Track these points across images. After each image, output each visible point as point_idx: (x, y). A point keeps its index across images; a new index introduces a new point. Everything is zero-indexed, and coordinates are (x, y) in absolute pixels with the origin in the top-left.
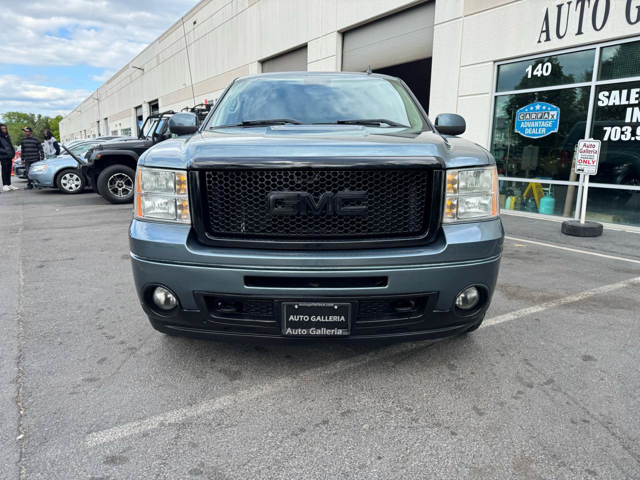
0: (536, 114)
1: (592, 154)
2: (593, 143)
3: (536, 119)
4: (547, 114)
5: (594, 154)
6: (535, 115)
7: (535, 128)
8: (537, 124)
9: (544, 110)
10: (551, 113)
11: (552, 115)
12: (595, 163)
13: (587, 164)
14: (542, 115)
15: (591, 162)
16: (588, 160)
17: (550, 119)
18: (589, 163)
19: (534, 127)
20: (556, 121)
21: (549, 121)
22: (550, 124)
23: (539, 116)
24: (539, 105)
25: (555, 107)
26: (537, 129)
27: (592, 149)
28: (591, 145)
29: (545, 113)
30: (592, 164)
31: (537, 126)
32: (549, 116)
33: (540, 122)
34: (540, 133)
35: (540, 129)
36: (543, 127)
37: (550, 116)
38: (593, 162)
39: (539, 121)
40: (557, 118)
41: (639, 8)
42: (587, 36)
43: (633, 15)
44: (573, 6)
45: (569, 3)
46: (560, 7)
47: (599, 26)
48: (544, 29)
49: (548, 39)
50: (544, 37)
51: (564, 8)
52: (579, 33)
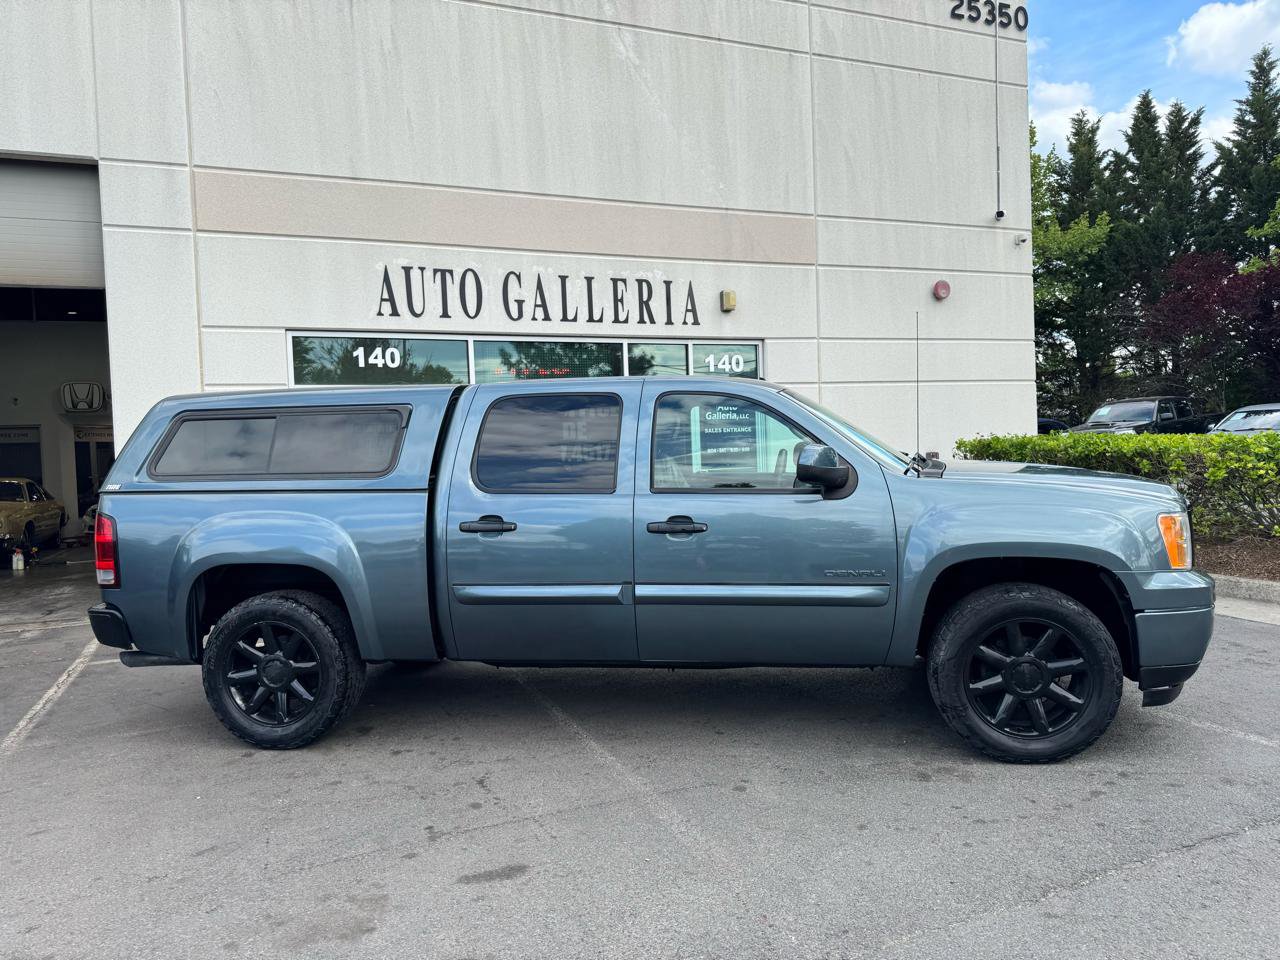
41: (520, 303)
42: (458, 322)
43: (513, 309)
44: (428, 274)
45: (422, 269)
46: (407, 270)
47: (472, 313)
48: (386, 296)
49: (395, 313)
50: (387, 308)
51: (415, 274)
52: (445, 315)
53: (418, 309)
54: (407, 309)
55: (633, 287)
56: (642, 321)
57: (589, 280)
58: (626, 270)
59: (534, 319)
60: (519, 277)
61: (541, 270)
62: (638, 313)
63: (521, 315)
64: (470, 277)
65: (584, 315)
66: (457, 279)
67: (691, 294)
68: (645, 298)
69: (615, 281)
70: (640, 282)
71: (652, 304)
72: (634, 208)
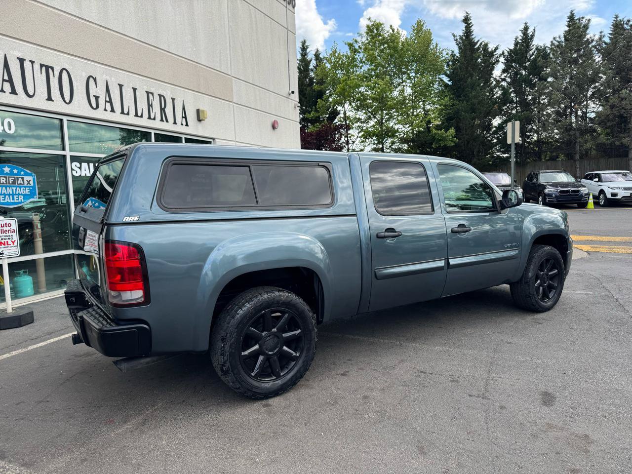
0: (6, 177)
1: (10, 234)
2: (8, 222)
3: (8, 185)
4: (20, 179)
5: (12, 234)
6: (5, 179)
7: (9, 195)
8: (9, 191)
9: (16, 174)
10: (26, 178)
11: (27, 181)
12: (16, 244)
13: (6, 246)
14: (14, 180)
15: (10, 242)
16: (6, 241)
17: (25, 184)
18: (8, 244)
19: (7, 195)
20: (34, 187)
21: (25, 187)
22: (27, 191)
23: (11, 180)
24: (8, 168)
25: (29, 172)
26: (11, 196)
27: (8, 228)
28: (6, 224)
29: (18, 178)
30: (12, 245)
31: (11, 193)
32: (24, 182)
33: (14, 188)
34: (16, 201)
35: (15, 196)
36: (19, 194)
37: (26, 183)
38: (13, 243)
39: (12, 186)
40: (34, 183)
41: (97, 98)
42: (58, 105)
43: (93, 102)
44: (37, 67)
45: (32, 62)
46: (21, 61)
47: (68, 101)
48: (6, 78)
49: (13, 92)
50: (7, 87)
51: (27, 65)
52: (49, 99)
53: (31, 93)
54: (23, 91)
55: (157, 98)
56: (162, 120)
57: (135, 90)
58: (153, 87)
59: (105, 110)
60: (95, 80)
61: (108, 78)
62: (160, 115)
63: (97, 107)
64: (65, 74)
65: (132, 112)
66: (57, 74)
67: (184, 109)
68: (163, 107)
69: (148, 93)
70: (160, 96)
71: (166, 110)
72: (155, 50)
